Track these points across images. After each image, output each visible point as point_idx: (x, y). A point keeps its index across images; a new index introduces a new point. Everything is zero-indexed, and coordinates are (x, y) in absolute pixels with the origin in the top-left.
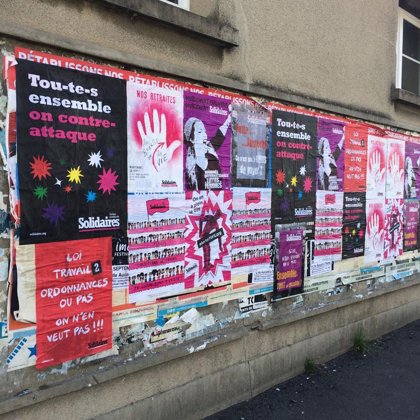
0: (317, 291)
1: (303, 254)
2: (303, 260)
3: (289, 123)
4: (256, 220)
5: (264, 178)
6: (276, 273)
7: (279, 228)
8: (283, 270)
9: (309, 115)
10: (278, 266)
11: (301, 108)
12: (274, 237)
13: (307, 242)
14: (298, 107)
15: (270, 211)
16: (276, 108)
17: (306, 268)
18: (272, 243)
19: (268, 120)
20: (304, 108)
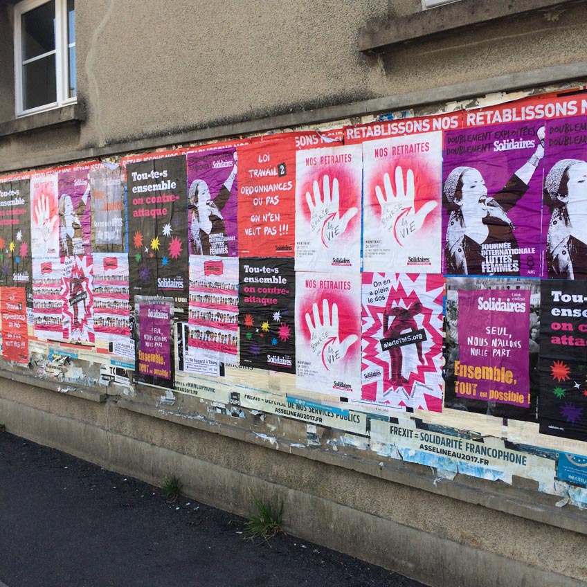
0: (195, 395)
1: (171, 337)
2: (172, 347)
3: (146, 174)
4: (114, 287)
5: (120, 243)
6: (138, 351)
7: (138, 299)
8: (146, 350)
9: (172, 155)
10: (139, 343)
11: (161, 150)
12: (133, 309)
13: (176, 324)
14: (157, 151)
15: (128, 278)
16: (131, 161)
17: (177, 359)
18: (131, 315)
19: (123, 178)
20: (165, 148)
